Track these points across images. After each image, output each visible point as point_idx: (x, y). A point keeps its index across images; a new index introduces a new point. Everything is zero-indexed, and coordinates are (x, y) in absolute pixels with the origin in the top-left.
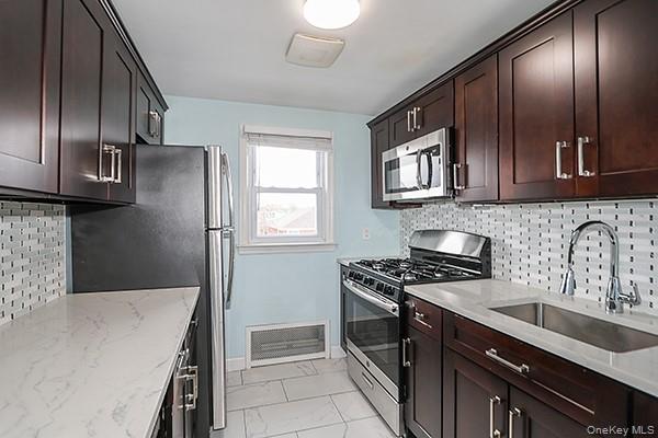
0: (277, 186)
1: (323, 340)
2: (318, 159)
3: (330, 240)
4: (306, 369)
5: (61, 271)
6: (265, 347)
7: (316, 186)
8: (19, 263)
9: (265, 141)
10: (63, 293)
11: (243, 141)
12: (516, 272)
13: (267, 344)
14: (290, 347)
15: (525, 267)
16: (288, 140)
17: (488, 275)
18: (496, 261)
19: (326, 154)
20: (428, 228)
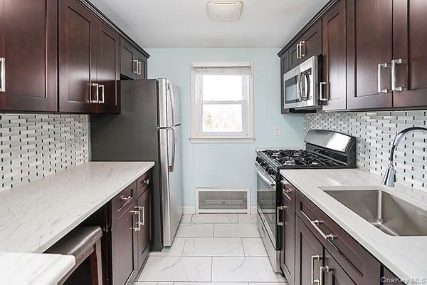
0: (215, 100)
1: (246, 202)
2: (243, 81)
3: (251, 136)
4: (232, 219)
5: (86, 149)
6: (208, 202)
7: (242, 99)
8: (58, 145)
9: (207, 71)
10: (87, 161)
11: (193, 72)
12: (373, 164)
13: (209, 200)
14: (224, 204)
15: (379, 161)
16: (221, 70)
17: (354, 166)
18: (360, 156)
19: (248, 77)
20: (319, 129)
